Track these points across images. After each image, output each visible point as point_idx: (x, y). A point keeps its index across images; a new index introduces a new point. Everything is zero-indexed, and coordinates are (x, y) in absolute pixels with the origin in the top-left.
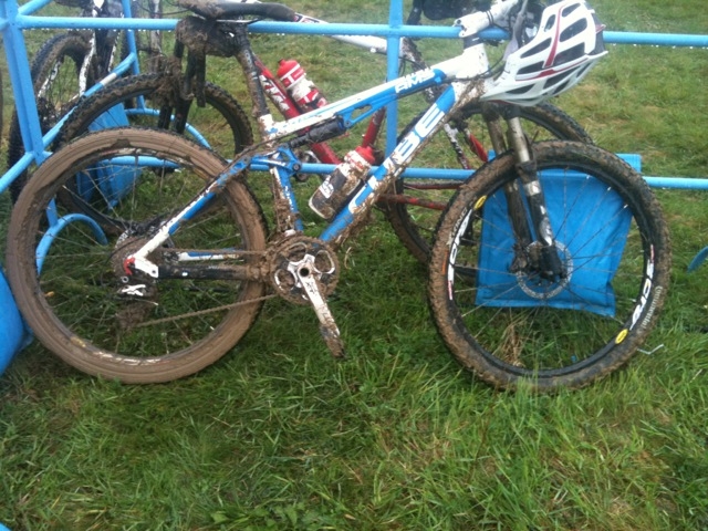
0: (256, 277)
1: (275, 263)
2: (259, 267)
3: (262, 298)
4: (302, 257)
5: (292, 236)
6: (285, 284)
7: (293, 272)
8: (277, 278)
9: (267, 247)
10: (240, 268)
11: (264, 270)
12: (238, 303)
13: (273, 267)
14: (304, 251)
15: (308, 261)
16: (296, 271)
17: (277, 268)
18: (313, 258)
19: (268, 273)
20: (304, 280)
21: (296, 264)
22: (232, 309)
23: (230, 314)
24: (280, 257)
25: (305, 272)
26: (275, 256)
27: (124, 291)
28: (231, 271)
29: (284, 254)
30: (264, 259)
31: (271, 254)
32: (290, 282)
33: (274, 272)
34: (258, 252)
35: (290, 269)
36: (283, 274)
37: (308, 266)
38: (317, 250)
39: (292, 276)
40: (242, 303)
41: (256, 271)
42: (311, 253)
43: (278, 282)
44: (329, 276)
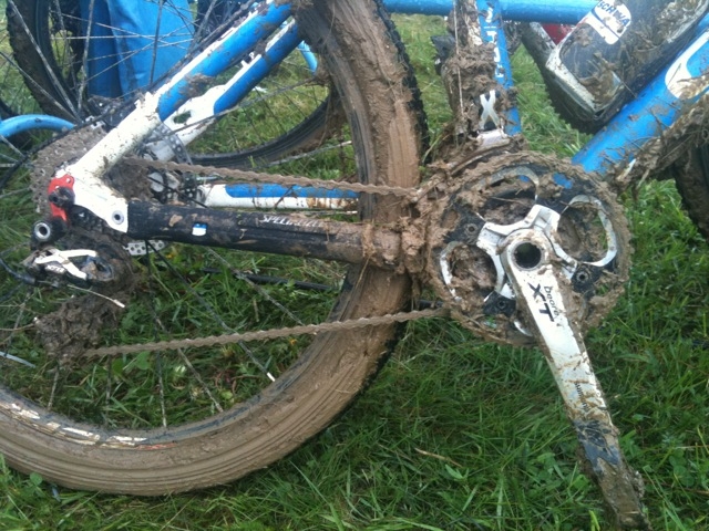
0: (389, 257)
1: (442, 222)
2: (398, 232)
3: (401, 317)
4: (523, 213)
5: (496, 151)
6: (467, 284)
7: (492, 252)
8: (444, 266)
9: (422, 178)
10: (348, 228)
11: (411, 239)
12: (338, 323)
13: (438, 234)
14: (529, 194)
15: (541, 224)
16: (501, 251)
17: (448, 238)
18: (554, 218)
19: (422, 250)
20: (525, 278)
21: (504, 229)
22: (322, 335)
23: (316, 347)
24: (459, 207)
25: (528, 256)
26: (443, 202)
27: (40, 260)
28: (322, 234)
29: (470, 198)
30: (412, 210)
31: (432, 196)
32: (483, 282)
33: (438, 249)
34: (398, 189)
35: (486, 242)
36: (464, 255)
37: (539, 238)
38: (567, 195)
39: (489, 263)
40: (348, 322)
41: (388, 242)
42: (550, 200)
43: (448, 278)
44: (598, 272)
